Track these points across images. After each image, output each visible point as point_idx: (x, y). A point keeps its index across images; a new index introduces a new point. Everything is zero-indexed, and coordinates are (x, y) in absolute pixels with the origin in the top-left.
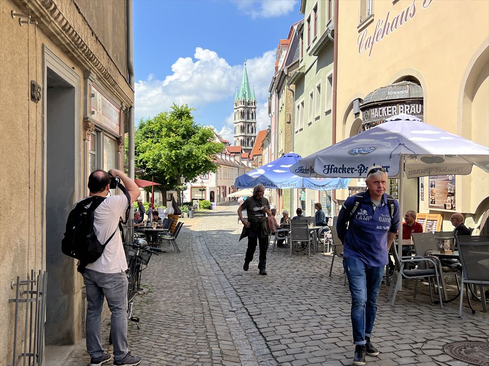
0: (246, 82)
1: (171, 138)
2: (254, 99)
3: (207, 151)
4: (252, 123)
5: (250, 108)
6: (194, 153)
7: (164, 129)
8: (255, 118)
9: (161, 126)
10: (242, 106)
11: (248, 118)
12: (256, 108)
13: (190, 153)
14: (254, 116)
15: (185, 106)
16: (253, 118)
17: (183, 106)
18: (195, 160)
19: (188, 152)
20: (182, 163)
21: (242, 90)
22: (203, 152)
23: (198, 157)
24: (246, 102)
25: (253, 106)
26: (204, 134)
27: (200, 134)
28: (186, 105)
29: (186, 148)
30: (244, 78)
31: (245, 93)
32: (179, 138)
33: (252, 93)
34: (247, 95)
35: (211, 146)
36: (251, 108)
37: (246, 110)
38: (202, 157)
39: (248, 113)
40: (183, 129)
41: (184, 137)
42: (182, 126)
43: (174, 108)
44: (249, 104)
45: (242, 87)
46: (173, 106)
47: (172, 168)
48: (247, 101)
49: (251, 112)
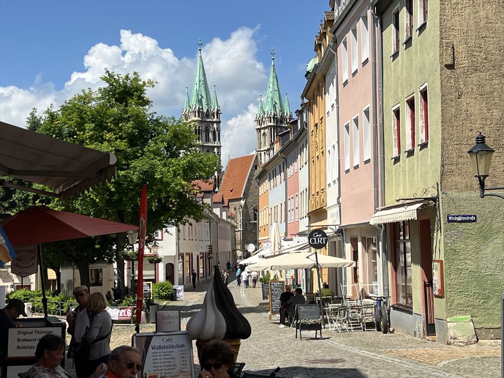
0: (202, 79)
1: (106, 143)
2: (216, 108)
3: (185, 171)
4: (214, 147)
5: (210, 121)
6: (158, 176)
7: (89, 126)
8: (219, 140)
9: (82, 118)
10: (197, 118)
11: (208, 140)
12: (220, 122)
13: (148, 175)
14: (217, 135)
15: (132, 76)
16: (215, 140)
17: (127, 77)
18: (160, 191)
19: (145, 173)
20: (130, 199)
21: (195, 93)
22: (175, 175)
23: (168, 184)
24: (202, 112)
25: (214, 120)
26: (176, 136)
27: (168, 135)
28: (135, 73)
29: (139, 165)
30: (198, 74)
31: (200, 97)
32: (123, 145)
33: (212, 97)
34: (204, 100)
35: (195, 160)
36: (213, 123)
37: (204, 125)
38: (176, 185)
39: (207, 131)
40: (130, 124)
41: (132, 141)
42: (128, 120)
43: (108, 81)
44: (207, 116)
45: (196, 87)
46: (107, 76)
47: (107, 211)
48: (205, 111)
49: (211, 129)
